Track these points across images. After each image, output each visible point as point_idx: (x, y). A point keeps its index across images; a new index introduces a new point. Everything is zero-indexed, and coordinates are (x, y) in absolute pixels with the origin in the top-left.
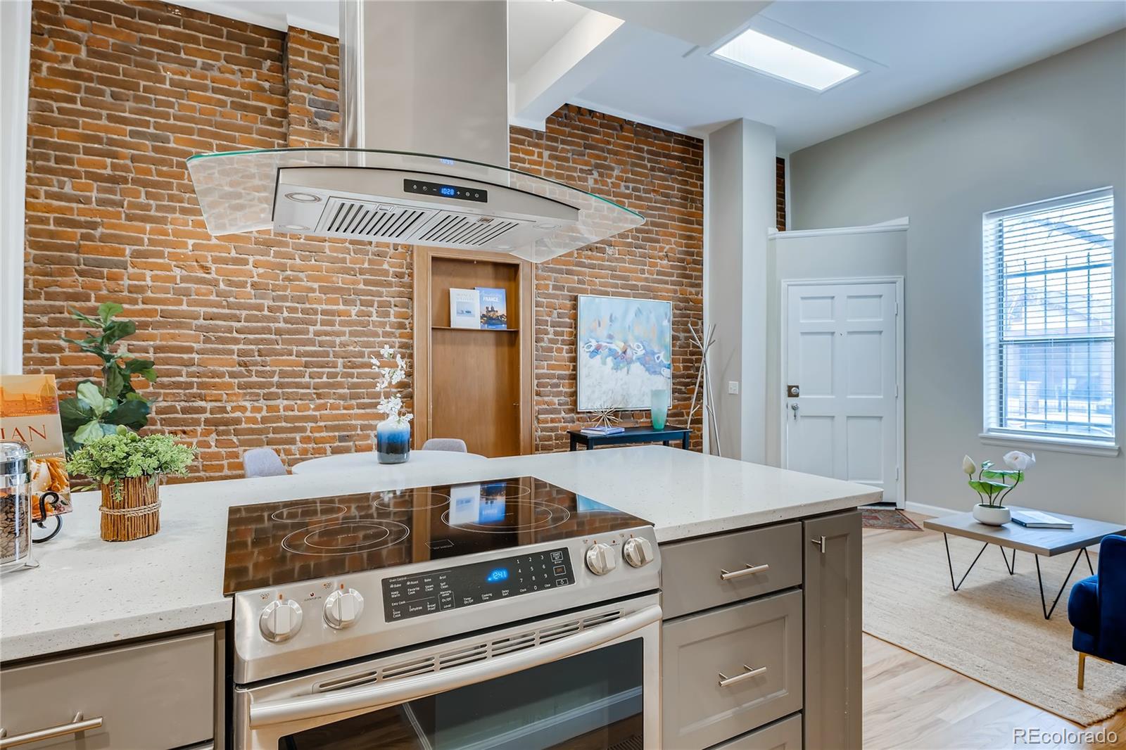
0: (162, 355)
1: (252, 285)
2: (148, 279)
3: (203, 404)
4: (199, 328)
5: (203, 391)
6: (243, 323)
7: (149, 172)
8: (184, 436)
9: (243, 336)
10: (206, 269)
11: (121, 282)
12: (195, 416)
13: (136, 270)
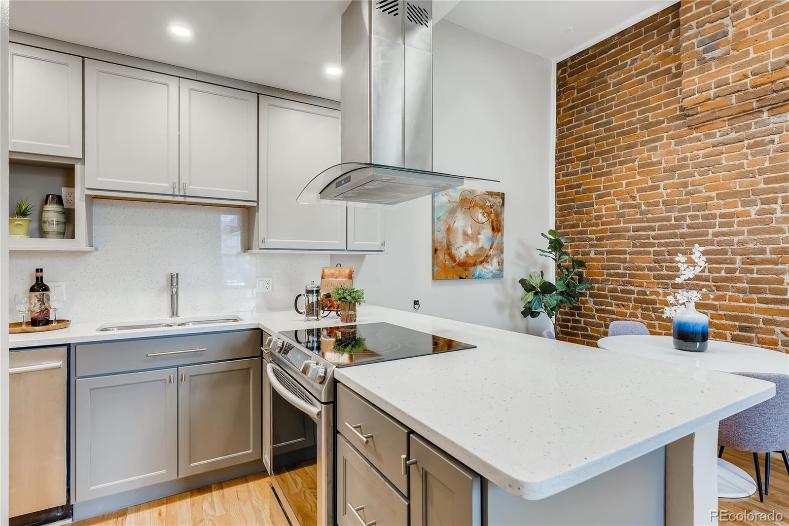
0: (610, 256)
1: (663, 203)
2: (603, 210)
3: (632, 288)
4: (630, 238)
5: (632, 280)
6: (657, 232)
7: (603, 146)
8: (623, 308)
9: (657, 241)
10: (634, 198)
11: (591, 215)
12: (628, 296)
13: (598, 206)
